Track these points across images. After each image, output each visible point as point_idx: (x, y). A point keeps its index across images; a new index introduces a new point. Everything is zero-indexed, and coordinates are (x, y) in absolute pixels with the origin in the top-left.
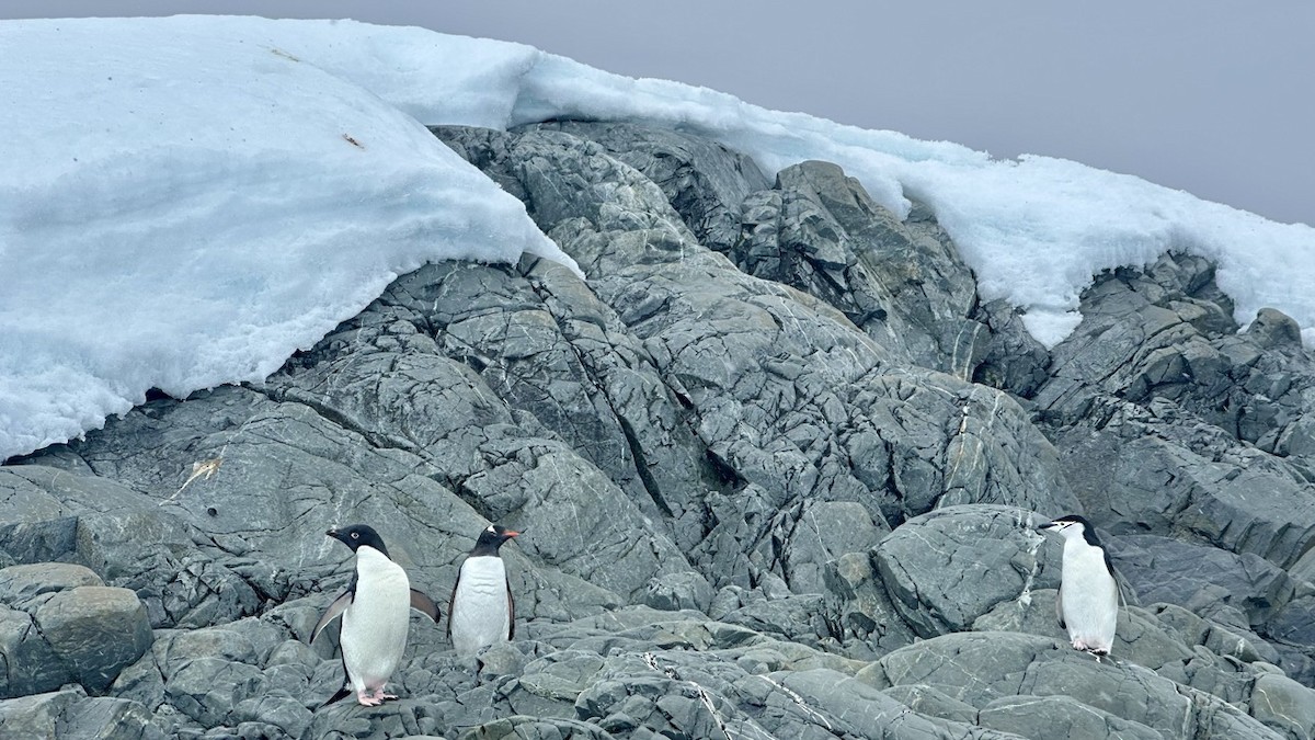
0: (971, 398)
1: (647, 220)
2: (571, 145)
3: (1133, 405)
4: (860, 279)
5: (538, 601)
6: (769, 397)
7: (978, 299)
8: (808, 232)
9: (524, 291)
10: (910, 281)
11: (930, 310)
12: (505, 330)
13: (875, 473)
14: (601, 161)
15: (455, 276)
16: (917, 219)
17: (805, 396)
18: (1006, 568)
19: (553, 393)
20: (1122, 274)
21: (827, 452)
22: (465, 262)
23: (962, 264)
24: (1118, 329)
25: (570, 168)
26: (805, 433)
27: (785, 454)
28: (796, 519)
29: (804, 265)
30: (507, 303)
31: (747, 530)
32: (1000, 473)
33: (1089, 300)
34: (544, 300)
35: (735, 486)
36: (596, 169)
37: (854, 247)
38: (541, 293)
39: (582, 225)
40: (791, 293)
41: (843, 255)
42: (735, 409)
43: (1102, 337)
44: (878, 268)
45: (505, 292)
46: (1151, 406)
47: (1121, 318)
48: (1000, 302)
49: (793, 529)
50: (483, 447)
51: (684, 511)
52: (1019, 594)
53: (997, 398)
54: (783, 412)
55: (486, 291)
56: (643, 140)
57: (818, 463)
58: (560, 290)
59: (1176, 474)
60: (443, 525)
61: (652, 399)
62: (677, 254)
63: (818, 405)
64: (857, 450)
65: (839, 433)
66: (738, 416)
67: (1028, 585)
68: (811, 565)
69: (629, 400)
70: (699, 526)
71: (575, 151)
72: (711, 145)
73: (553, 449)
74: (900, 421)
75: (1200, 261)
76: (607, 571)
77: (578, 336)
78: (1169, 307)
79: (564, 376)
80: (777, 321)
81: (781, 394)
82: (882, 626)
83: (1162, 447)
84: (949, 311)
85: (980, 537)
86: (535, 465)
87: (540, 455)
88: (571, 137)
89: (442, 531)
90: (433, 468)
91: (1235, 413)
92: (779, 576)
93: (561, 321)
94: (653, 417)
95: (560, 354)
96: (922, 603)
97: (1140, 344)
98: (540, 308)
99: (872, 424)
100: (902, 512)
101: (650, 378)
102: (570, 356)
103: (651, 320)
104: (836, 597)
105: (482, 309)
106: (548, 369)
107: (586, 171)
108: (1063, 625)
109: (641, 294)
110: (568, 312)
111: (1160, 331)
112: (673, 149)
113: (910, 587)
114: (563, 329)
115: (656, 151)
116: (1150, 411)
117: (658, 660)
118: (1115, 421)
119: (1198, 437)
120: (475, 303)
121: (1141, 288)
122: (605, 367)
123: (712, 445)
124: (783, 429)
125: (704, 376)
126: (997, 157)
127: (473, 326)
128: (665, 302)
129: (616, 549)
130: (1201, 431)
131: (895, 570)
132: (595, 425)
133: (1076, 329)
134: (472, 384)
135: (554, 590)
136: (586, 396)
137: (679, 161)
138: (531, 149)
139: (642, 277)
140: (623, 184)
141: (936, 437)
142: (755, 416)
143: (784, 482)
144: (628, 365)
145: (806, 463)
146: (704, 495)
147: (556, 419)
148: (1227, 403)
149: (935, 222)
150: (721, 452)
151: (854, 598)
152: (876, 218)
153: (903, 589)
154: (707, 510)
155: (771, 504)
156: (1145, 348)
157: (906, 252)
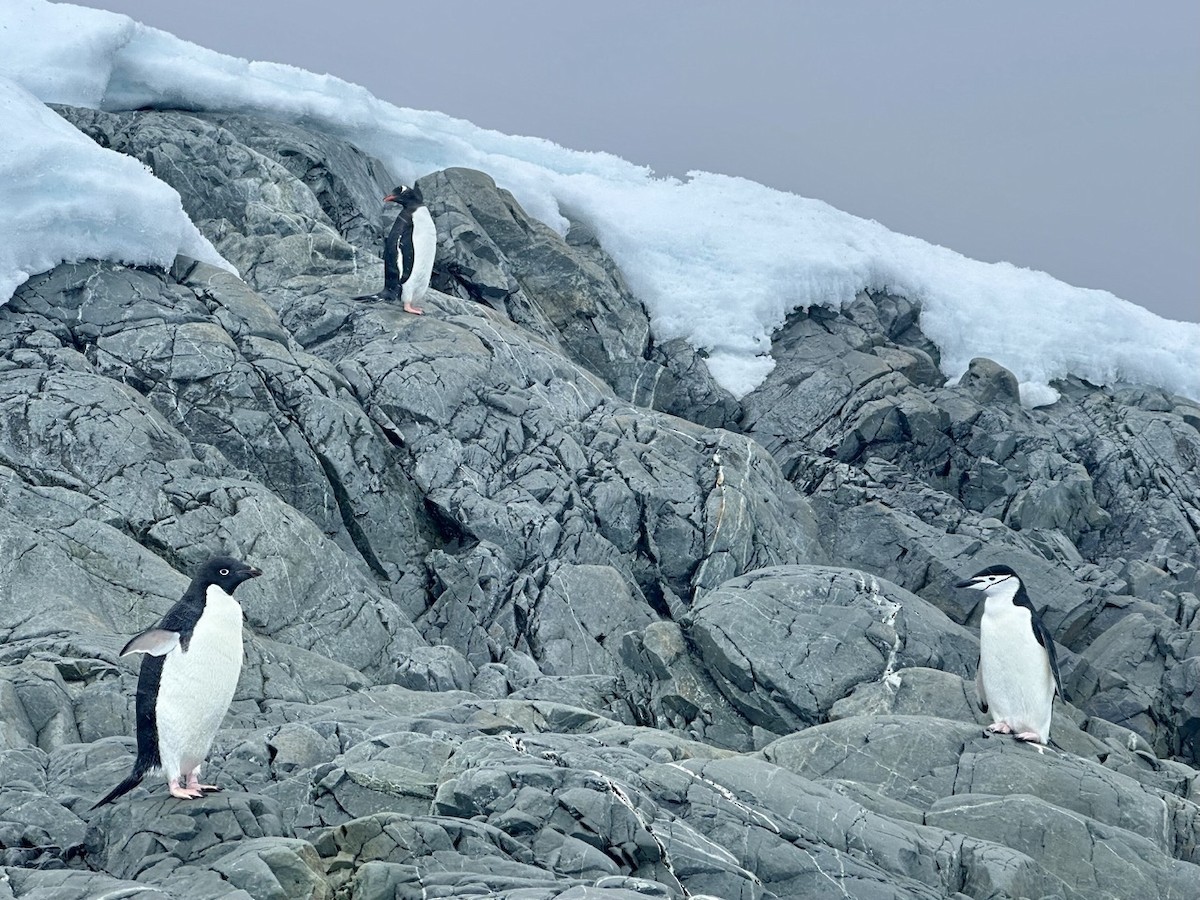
0: (720, 444)
1: (303, 223)
2: (202, 131)
3: (846, 466)
4: (523, 309)
5: (265, 679)
6: (493, 435)
7: (651, 340)
8: (463, 250)
9: (188, 299)
10: (580, 314)
11: (603, 349)
12: (171, 346)
13: (626, 531)
14: (239, 153)
15: (99, 279)
16: (576, 242)
17: (535, 437)
18: (862, 641)
19: (236, 424)
20: (816, 313)
21: (569, 504)
22: (108, 263)
23: (630, 296)
24: (821, 376)
25: (205, 158)
26: (542, 481)
27: (520, 505)
28: (541, 585)
29: (459, 290)
30: (169, 313)
31: (483, 597)
32: (767, 534)
33: (781, 343)
34: (212, 311)
35: (461, 543)
36: (234, 161)
37: (514, 271)
38: (208, 306)
39: (223, 229)
40: (490, 314)
41: (505, 279)
42: (454, 449)
43: (800, 388)
44: (541, 297)
45: (165, 300)
46: (866, 467)
47: (821, 365)
48: (678, 342)
49: (540, 595)
50: (168, 487)
51: (402, 574)
52: (881, 672)
53: (749, 446)
54: (510, 455)
55: (141, 299)
56: (263, 134)
57: (559, 518)
58: (230, 299)
59: (908, 547)
60: (132, 581)
61: (356, 435)
62: (348, 264)
63: (552, 447)
64: (604, 504)
65: (580, 481)
66: (459, 458)
67: (891, 663)
68: (564, 642)
69: (329, 435)
70: (421, 593)
71: (208, 138)
72: (343, 145)
73: (254, 492)
74: (650, 469)
75: (901, 301)
76: (328, 643)
77: (259, 356)
78: (874, 353)
79: (248, 404)
80: (487, 345)
81: (507, 433)
82: (706, 712)
83: (889, 515)
84: (624, 351)
85: (819, 603)
86: (234, 511)
87: (239, 498)
88: (201, 121)
89: (131, 590)
90: (108, 512)
91: (957, 479)
92: (526, 652)
93: (236, 337)
94: (360, 457)
95: (240, 379)
96: (760, 684)
97: (848, 396)
98: (209, 321)
99: (618, 471)
100: (657, 580)
101: (352, 410)
102: (254, 379)
103: (332, 341)
104: (640, 677)
105: (139, 320)
106: (228, 395)
107: (224, 163)
108: (985, 708)
109: (316, 311)
110: (244, 327)
111: (869, 381)
112: (303, 146)
113: (743, 663)
114: (240, 346)
115: (281, 148)
116: (866, 473)
117: (525, 743)
118: (827, 484)
119: (927, 505)
120: (129, 313)
121: (838, 332)
122: (297, 394)
123: (430, 492)
124: (513, 475)
125: (415, 408)
126: (659, 174)
127: (132, 339)
128: (346, 320)
129: (337, 617)
130: (928, 497)
131: (722, 644)
132: (290, 465)
133: (769, 376)
134: (143, 410)
135: (283, 664)
136: (277, 430)
137: (310, 161)
138: (158, 133)
139: (313, 289)
140: (267, 180)
141: (691, 489)
142: (478, 460)
143: (521, 540)
144: (324, 391)
145: (546, 517)
146: (424, 555)
147: (242, 456)
148: (947, 467)
149: (597, 245)
150: (442, 501)
151: (668, 677)
152: (538, 237)
153: (734, 668)
154: (430, 573)
155: (509, 566)
156: (854, 399)
157: (574, 278)
